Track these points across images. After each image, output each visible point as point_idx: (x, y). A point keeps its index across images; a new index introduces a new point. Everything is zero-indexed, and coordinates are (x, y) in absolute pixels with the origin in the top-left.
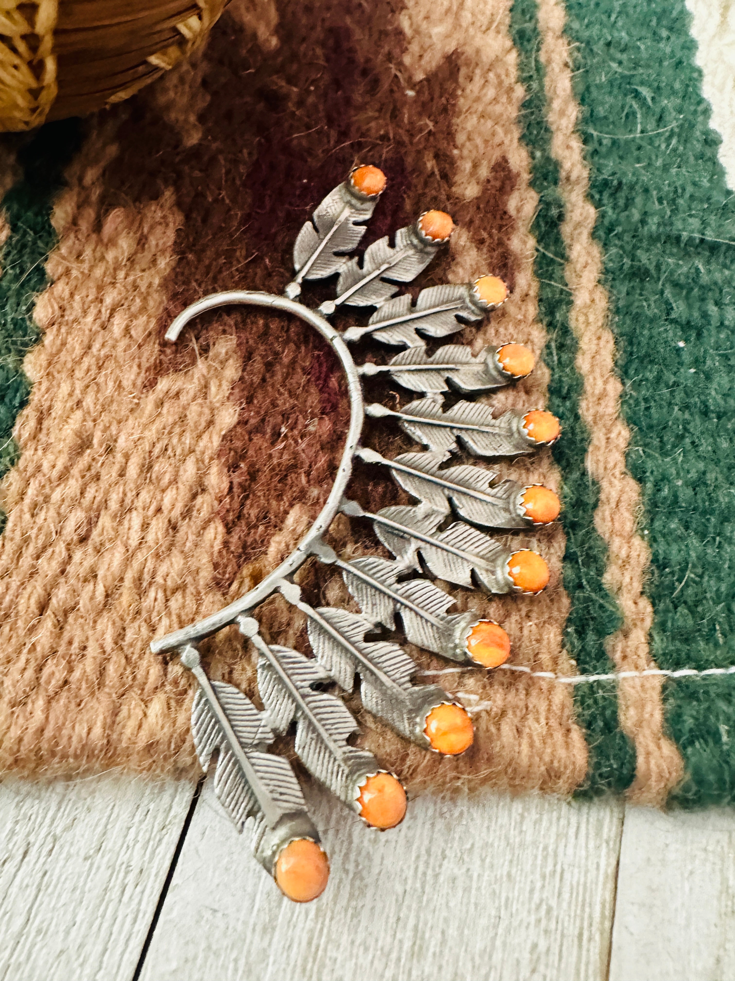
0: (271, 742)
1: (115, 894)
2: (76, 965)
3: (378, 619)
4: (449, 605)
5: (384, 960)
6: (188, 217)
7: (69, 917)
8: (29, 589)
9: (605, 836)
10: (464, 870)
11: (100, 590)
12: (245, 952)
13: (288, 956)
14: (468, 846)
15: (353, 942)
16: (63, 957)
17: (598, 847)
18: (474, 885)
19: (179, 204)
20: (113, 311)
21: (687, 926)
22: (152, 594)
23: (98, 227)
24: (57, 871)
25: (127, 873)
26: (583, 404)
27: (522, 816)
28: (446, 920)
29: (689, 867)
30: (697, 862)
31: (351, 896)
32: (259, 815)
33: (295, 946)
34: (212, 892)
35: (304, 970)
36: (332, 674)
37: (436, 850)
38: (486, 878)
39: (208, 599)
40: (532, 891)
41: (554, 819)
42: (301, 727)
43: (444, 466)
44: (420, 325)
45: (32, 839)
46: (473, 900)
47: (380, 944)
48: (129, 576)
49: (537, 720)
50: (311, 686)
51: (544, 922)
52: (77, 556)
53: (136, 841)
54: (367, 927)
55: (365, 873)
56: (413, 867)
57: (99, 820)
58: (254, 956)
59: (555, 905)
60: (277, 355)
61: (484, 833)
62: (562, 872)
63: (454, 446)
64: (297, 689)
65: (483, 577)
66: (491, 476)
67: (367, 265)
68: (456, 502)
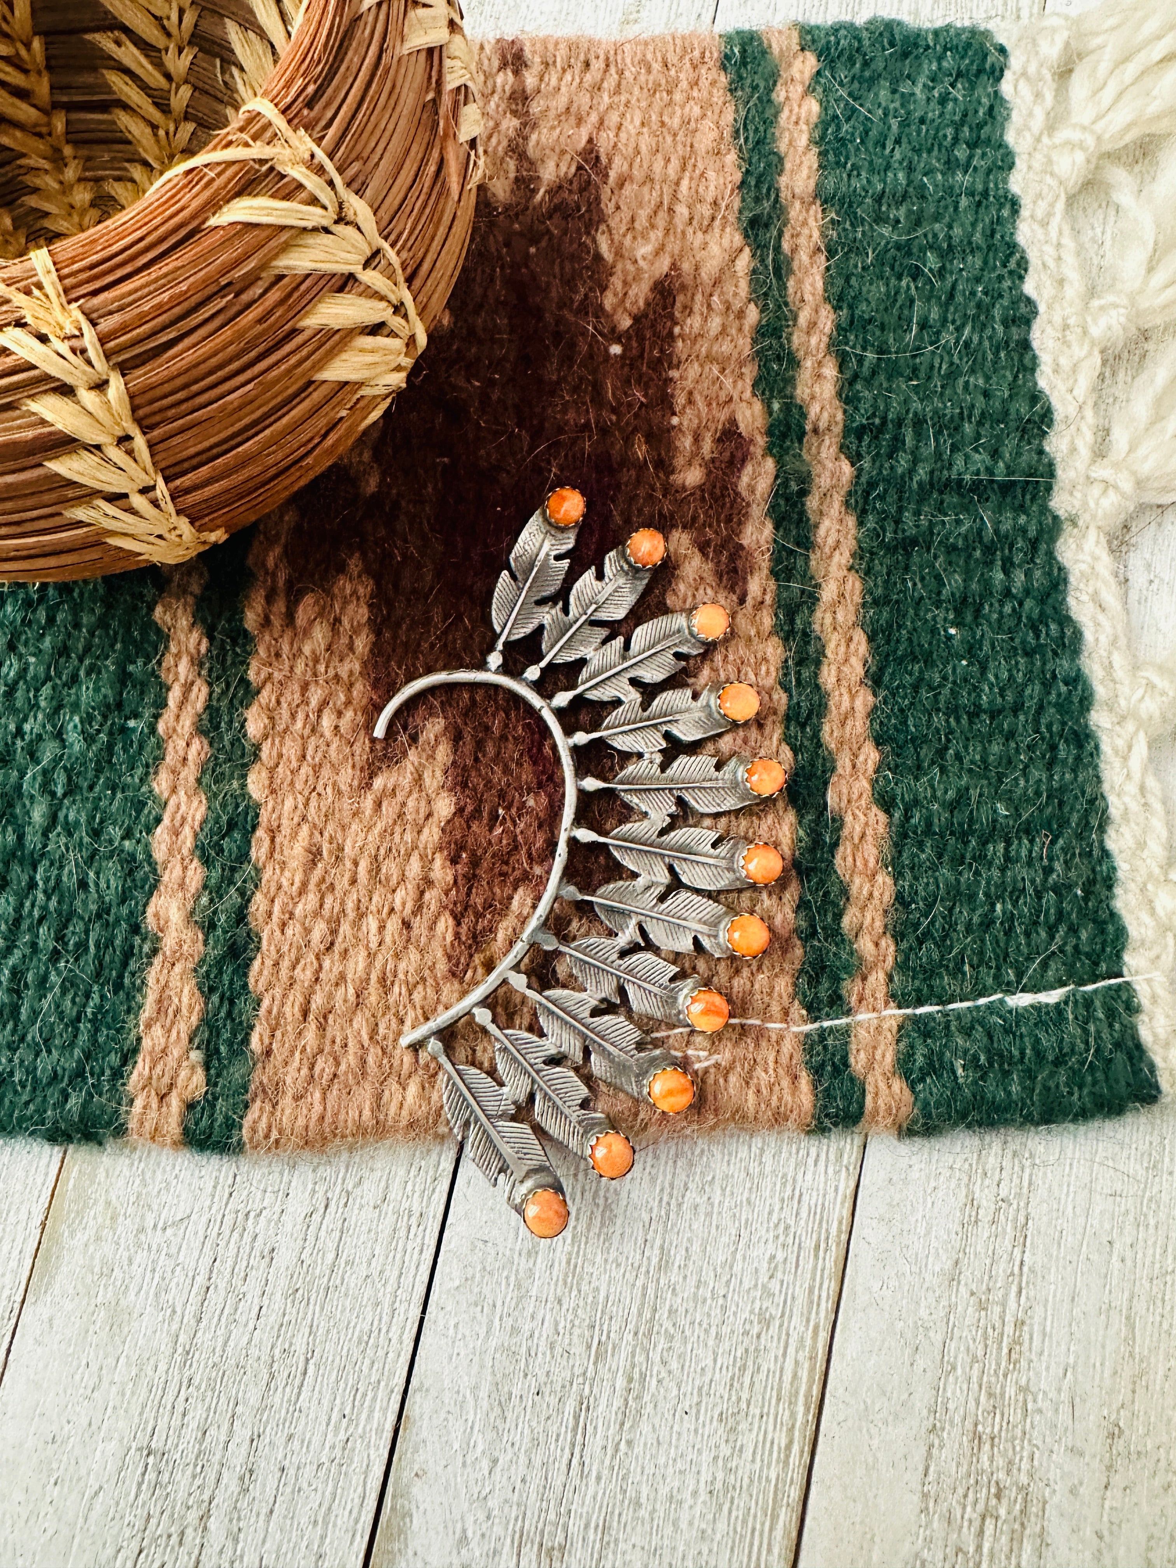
0: (512, 1112)
1: (403, 1233)
3: (603, 995)
4: (671, 974)
5: (635, 1272)
7: (369, 1251)
8: (291, 998)
9: (845, 1162)
10: (705, 1198)
11: (351, 991)
12: (514, 1272)
13: (551, 1272)
14: (709, 1178)
15: (606, 1261)
16: (369, 1280)
17: (837, 1173)
18: (716, 1210)
20: (320, 711)
21: (928, 1233)
22: (396, 989)
23: (291, 620)
24: (354, 1218)
25: (410, 1217)
26: (826, 728)
27: (762, 1150)
28: (690, 1240)
29: (933, 1184)
30: (942, 1178)
31: (603, 1224)
32: (509, 1171)
33: (556, 1264)
34: (481, 1228)
35: (565, 1283)
36: (562, 1049)
37: (679, 1183)
38: (726, 1204)
39: (446, 989)
40: (770, 1213)
41: (794, 1150)
42: (538, 1097)
43: (663, 832)
44: (632, 674)
45: (330, 1195)
46: (714, 1222)
47: (630, 1260)
48: (374, 977)
49: (766, 1071)
50: (544, 1062)
51: (782, 1238)
52: (327, 964)
53: (414, 1191)
54: (618, 1248)
55: (614, 1206)
56: (658, 1198)
57: (381, 1177)
58: (521, 1274)
59: (792, 1223)
60: (487, 729)
61: (724, 1168)
62: (801, 1195)
63: (674, 808)
64: (531, 1066)
65: (706, 943)
66: (713, 836)
67: (573, 610)
68: (677, 869)
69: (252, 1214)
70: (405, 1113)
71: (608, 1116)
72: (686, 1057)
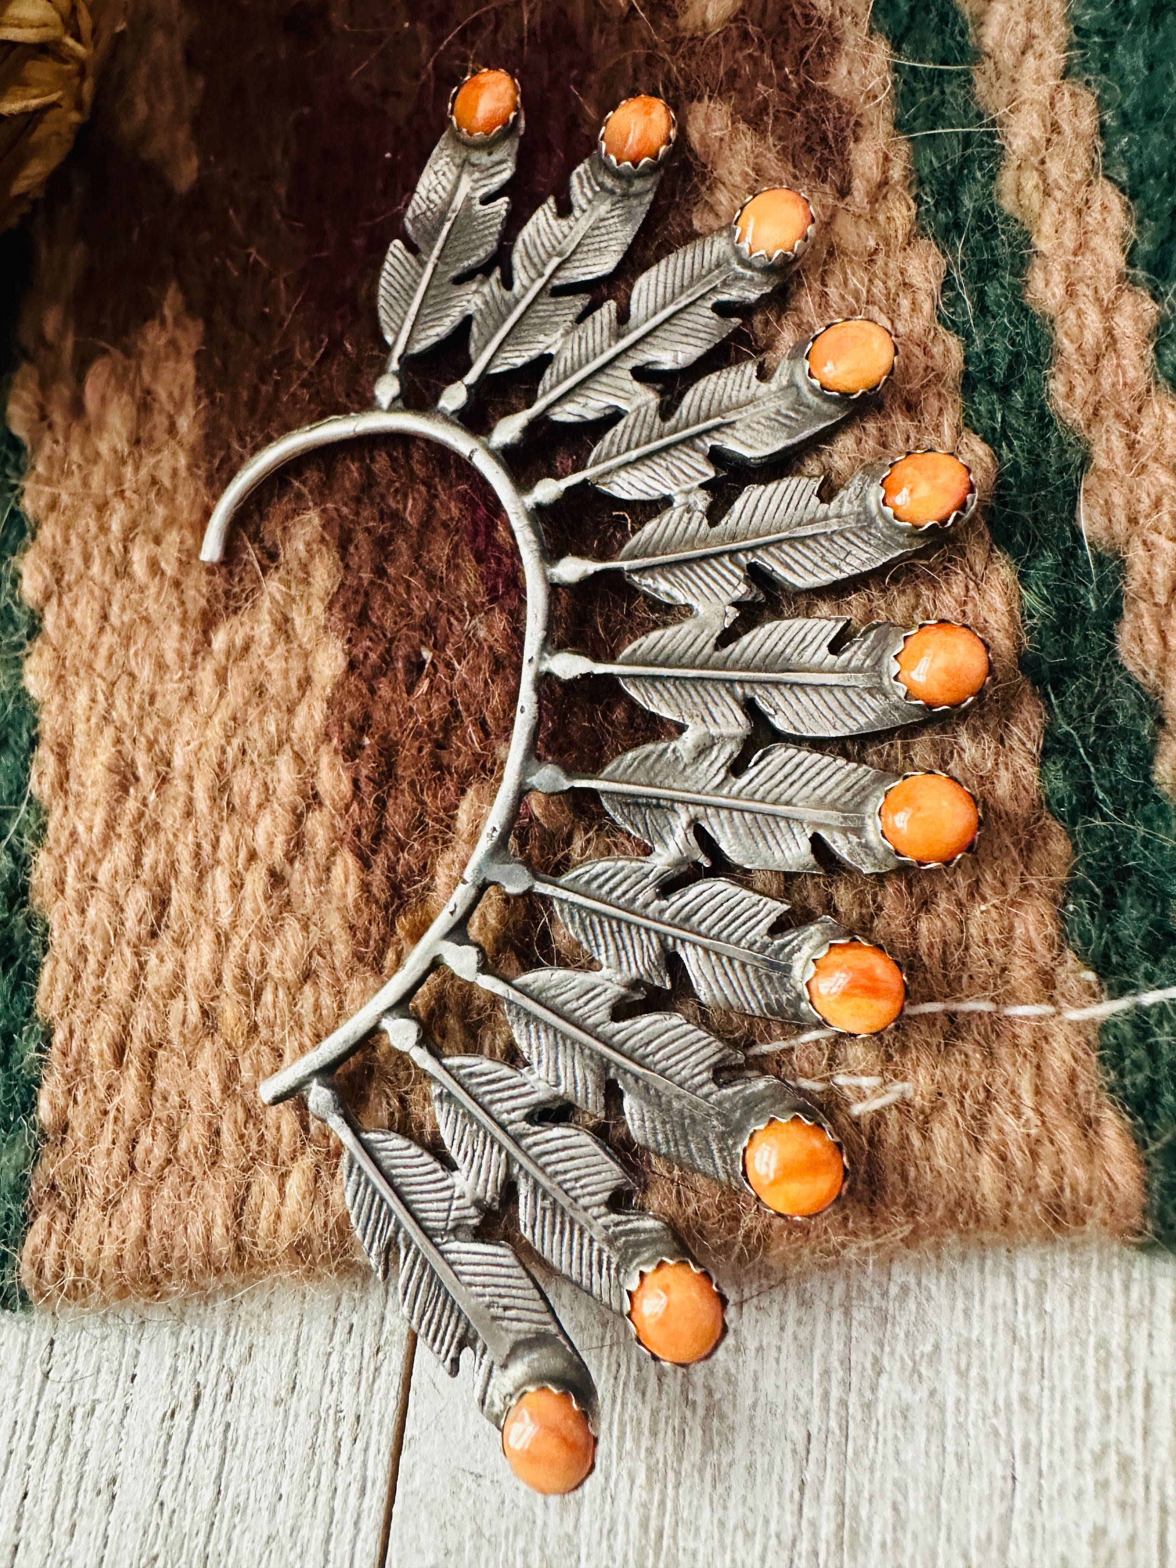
0: (475, 1222)
1: (326, 1453)
2: (292, 1557)
3: (634, 974)
4: (772, 918)
5: (785, 1555)
6: (209, 324)
7: (270, 1488)
8: (99, 1026)
10: (923, 1392)
11: (194, 1007)
12: (537, 1540)
13: (610, 1547)
14: (928, 1348)
15: (722, 1524)
16: (274, 1546)
18: (951, 1420)
19: (190, 308)
20: (127, 540)
22: (268, 996)
23: (77, 408)
24: (243, 1424)
25: (337, 1423)
26: (1057, 386)
27: (1041, 1285)
28: (900, 1486)
31: (707, 1446)
32: (479, 1345)
33: (620, 1528)
34: (468, 1447)
36: (561, 1090)
37: (860, 1358)
38: (973, 1405)
39: (353, 987)
40: (1080, 1428)
41: (1117, 1285)
42: (524, 1189)
43: (727, 637)
44: (639, 358)
45: (201, 1378)
46: (950, 1448)
47: (773, 1527)
49: (1017, 1113)
50: (529, 1118)
51: (1116, 1488)
52: (151, 961)
53: (342, 1374)
54: (745, 1499)
55: (726, 1407)
56: (818, 1392)
57: (284, 1344)
58: (552, 1546)
59: (1137, 1452)
60: (396, 517)
61: (959, 1323)
62: (1149, 1388)
63: (743, 588)
64: (502, 1126)
65: (841, 846)
66: (831, 629)
67: (520, 277)
68: (764, 706)
69: (79, 1412)
70: (284, 1229)
71: (671, 1226)
72: (831, 1093)
